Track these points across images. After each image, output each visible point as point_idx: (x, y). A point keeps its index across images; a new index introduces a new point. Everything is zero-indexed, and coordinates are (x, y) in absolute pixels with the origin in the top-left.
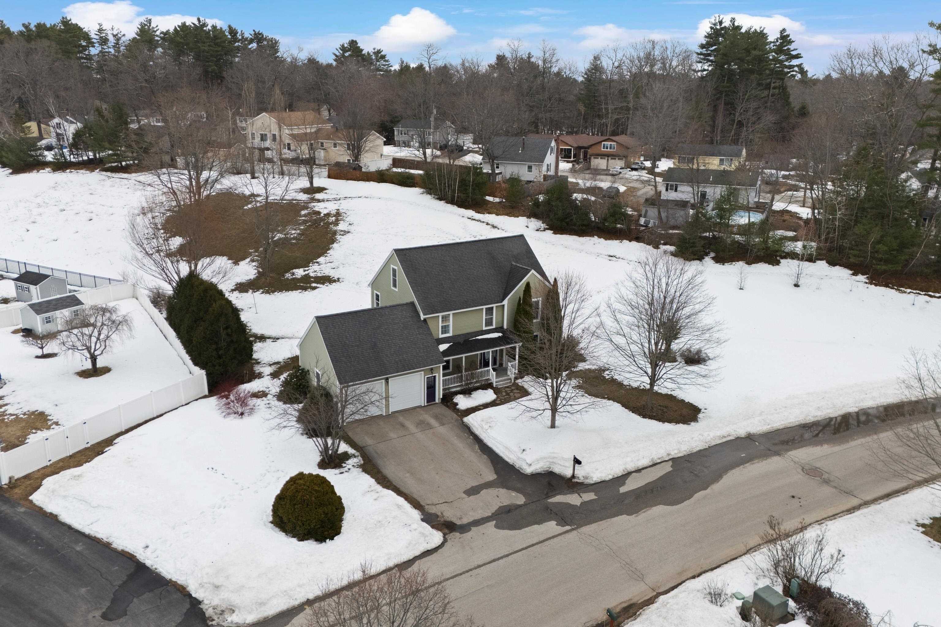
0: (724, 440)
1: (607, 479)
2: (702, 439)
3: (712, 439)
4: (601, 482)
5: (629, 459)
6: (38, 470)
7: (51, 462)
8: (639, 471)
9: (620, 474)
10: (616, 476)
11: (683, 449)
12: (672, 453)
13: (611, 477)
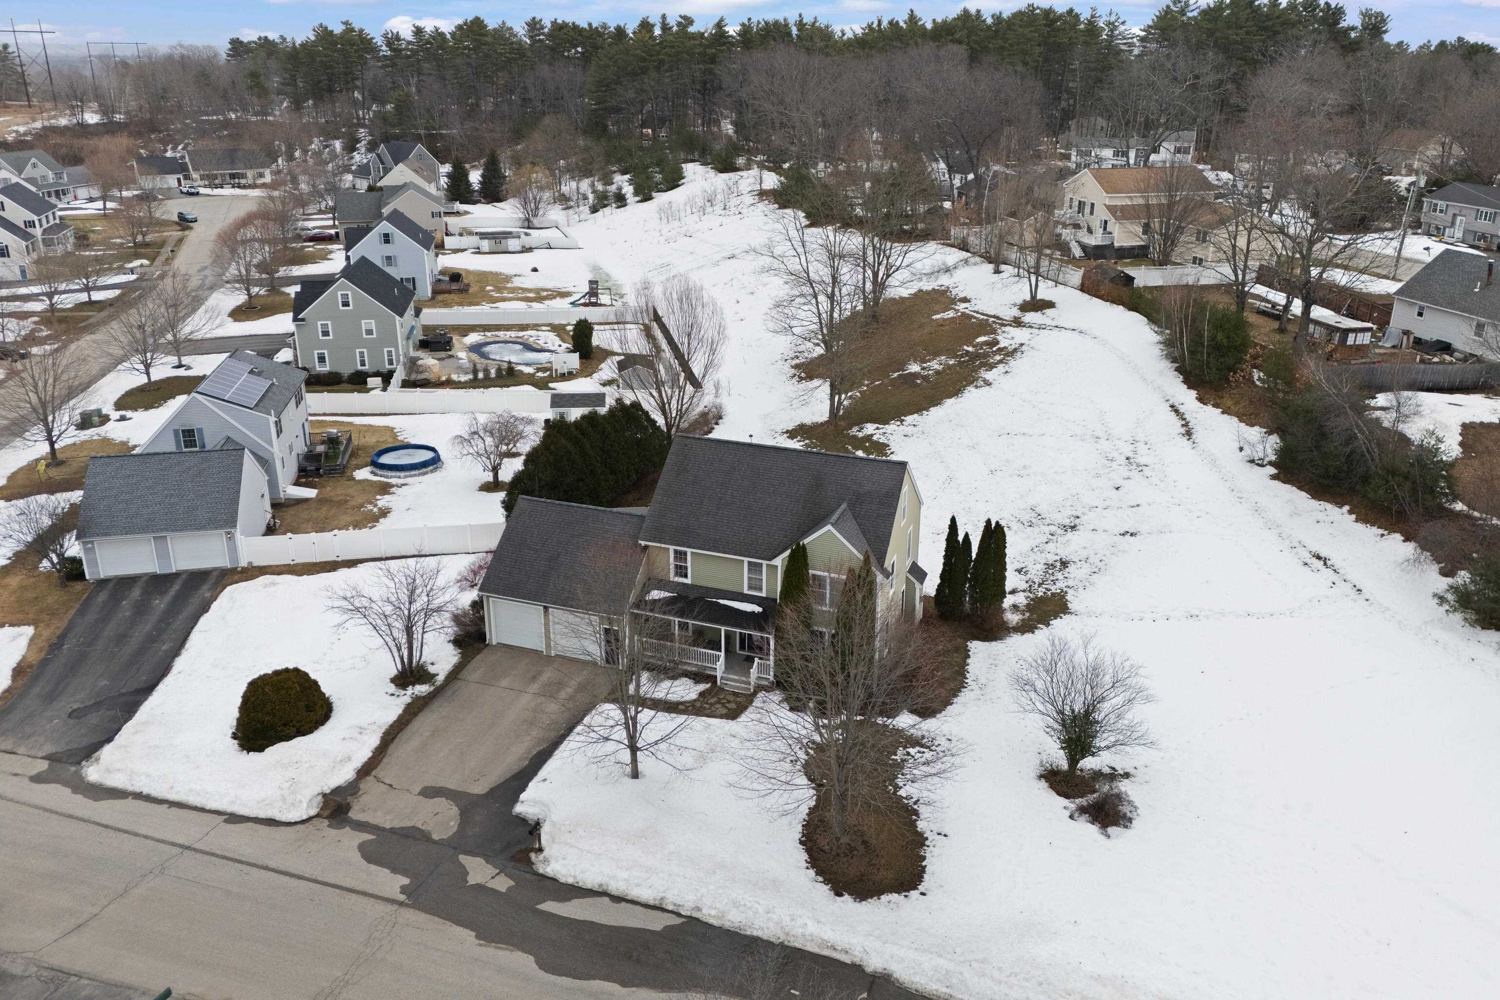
0: (826, 952)
1: (563, 880)
2: (784, 923)
3: (803, 935)
4: (552, 879)
5: (625, 875)
6: (278, 566)
7: (295, 562)
8: (618, 899)
9: (589, 886)
10: (580, 884)
11: (730, 917)
12: (705, 911)
13: (570, 881)
